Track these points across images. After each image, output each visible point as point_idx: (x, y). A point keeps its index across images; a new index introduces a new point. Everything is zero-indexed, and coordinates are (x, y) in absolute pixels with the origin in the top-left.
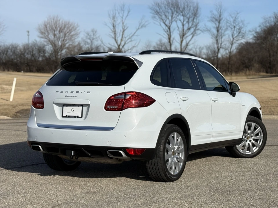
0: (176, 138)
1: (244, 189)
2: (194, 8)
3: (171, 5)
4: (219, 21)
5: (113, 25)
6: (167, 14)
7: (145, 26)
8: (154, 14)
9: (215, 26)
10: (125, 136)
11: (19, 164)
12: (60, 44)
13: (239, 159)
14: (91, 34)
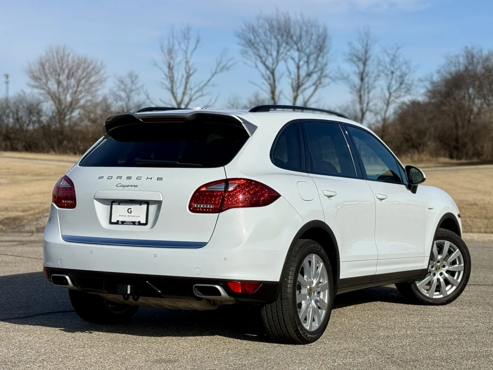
0: (315, 265)
1: (439, 358)
2: (319, 37)
3: (276, 30)
4: (364, 61)
5: (168, 65)
6: (269, 47)
7: (228, 69)
8: (244, 46)
9: (357, 71)
10: (226, 259)
11: (21, 312)
12: (69, 99)
13: (422, 306)
14: (128, 81)
